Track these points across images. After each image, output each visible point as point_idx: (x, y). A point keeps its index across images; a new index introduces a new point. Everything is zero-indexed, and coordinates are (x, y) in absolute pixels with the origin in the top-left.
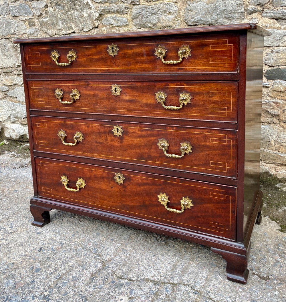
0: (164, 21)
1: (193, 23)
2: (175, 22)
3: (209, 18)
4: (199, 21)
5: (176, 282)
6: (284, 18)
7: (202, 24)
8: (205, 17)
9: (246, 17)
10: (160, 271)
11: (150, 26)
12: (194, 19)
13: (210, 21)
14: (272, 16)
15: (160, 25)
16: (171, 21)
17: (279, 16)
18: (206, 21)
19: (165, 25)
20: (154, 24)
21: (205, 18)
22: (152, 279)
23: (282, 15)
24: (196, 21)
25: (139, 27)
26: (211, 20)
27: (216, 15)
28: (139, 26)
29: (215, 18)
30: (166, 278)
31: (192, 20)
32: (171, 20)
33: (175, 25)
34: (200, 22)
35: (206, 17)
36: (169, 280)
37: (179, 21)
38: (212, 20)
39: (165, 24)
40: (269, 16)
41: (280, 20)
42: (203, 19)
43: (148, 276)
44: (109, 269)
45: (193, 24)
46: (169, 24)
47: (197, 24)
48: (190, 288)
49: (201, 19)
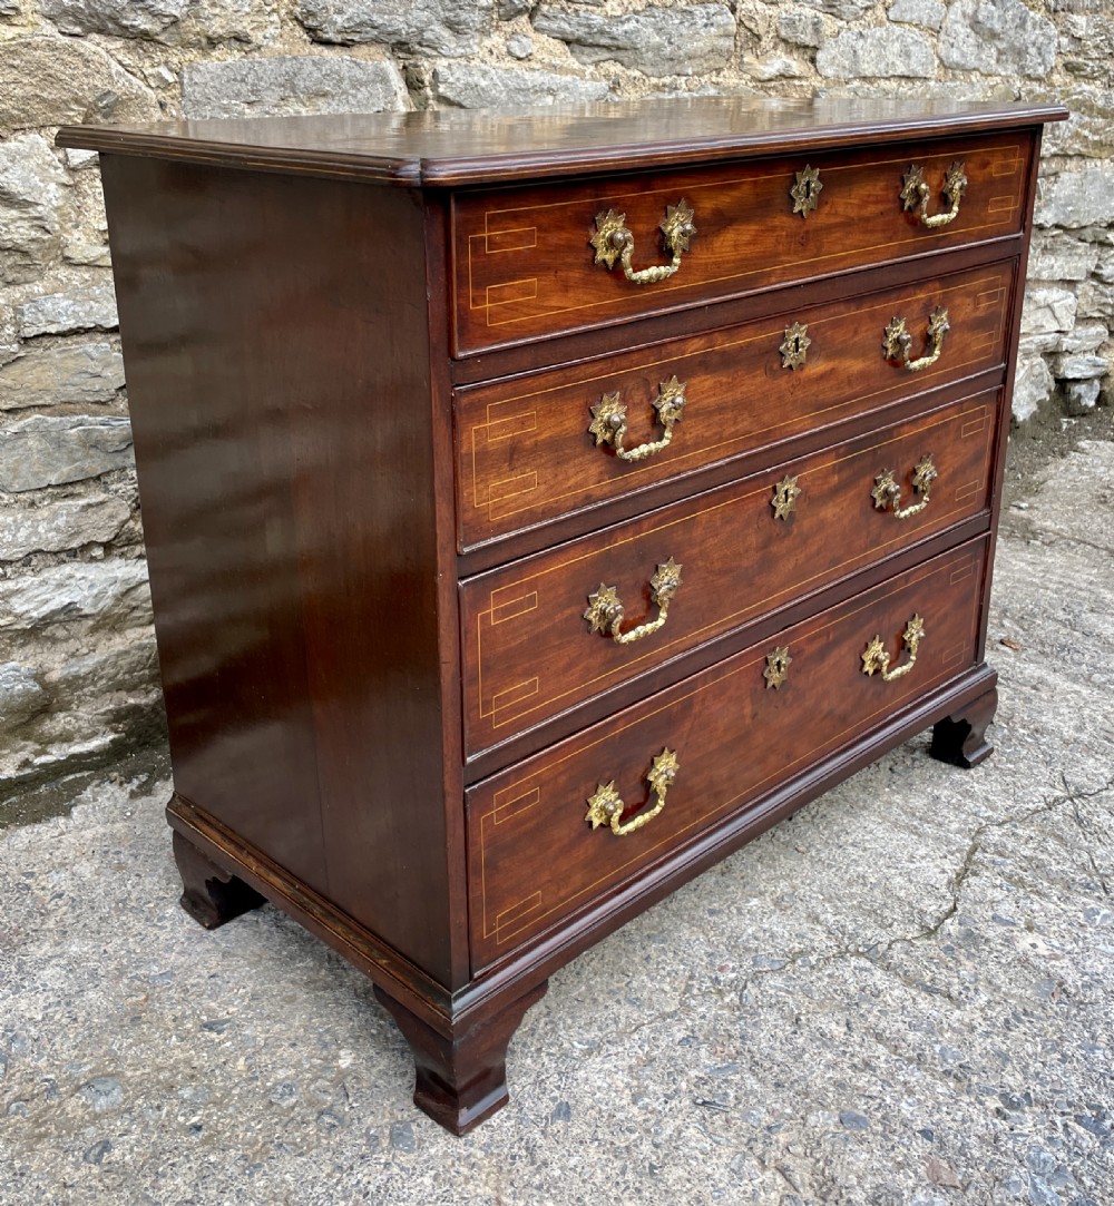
0: (217, 11)
1: (340, 32)
2: (260, 19)
3: (401, 19)
4: (364, 29)
6: (591, 41)
7: (373, 40)
8: (385, 13)
9: (497, 27)
11: (148, 27)
12: (346, 17)
13: (404, 32)
14: (563, 32)
15: (198, 29)
16: (248, 14)
17: (581, 32)
18: (390, 29)
19: (220, 31)
20: (166, 20)
21: (386, 17)
23: (587, 30)
24: (352, 24)
25: (78, 30)
26: (406, 27)
27: (423, 10)
28: (80, 23)
29: (420, 21)
31: (339, 19)
32: (247, 9)
33: (260, 35)
34: (367, 33)
35: (391, 13)
37: (275, 17)
38: (410, 26)
39: (222, 27)
40: (557, 32)
41: (576, 46)
42: (381, 21)
45: (339, 39)
46: (239, 28)
47: (356, 38)
49: (375, 17)
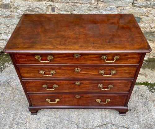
5: (106, 123)
10: (98, 121)
22: (98, 125)
30: (102, 123)
36: (103, 123)
43: (96, 124)
44: (80, 127)
48: (111, 124)
